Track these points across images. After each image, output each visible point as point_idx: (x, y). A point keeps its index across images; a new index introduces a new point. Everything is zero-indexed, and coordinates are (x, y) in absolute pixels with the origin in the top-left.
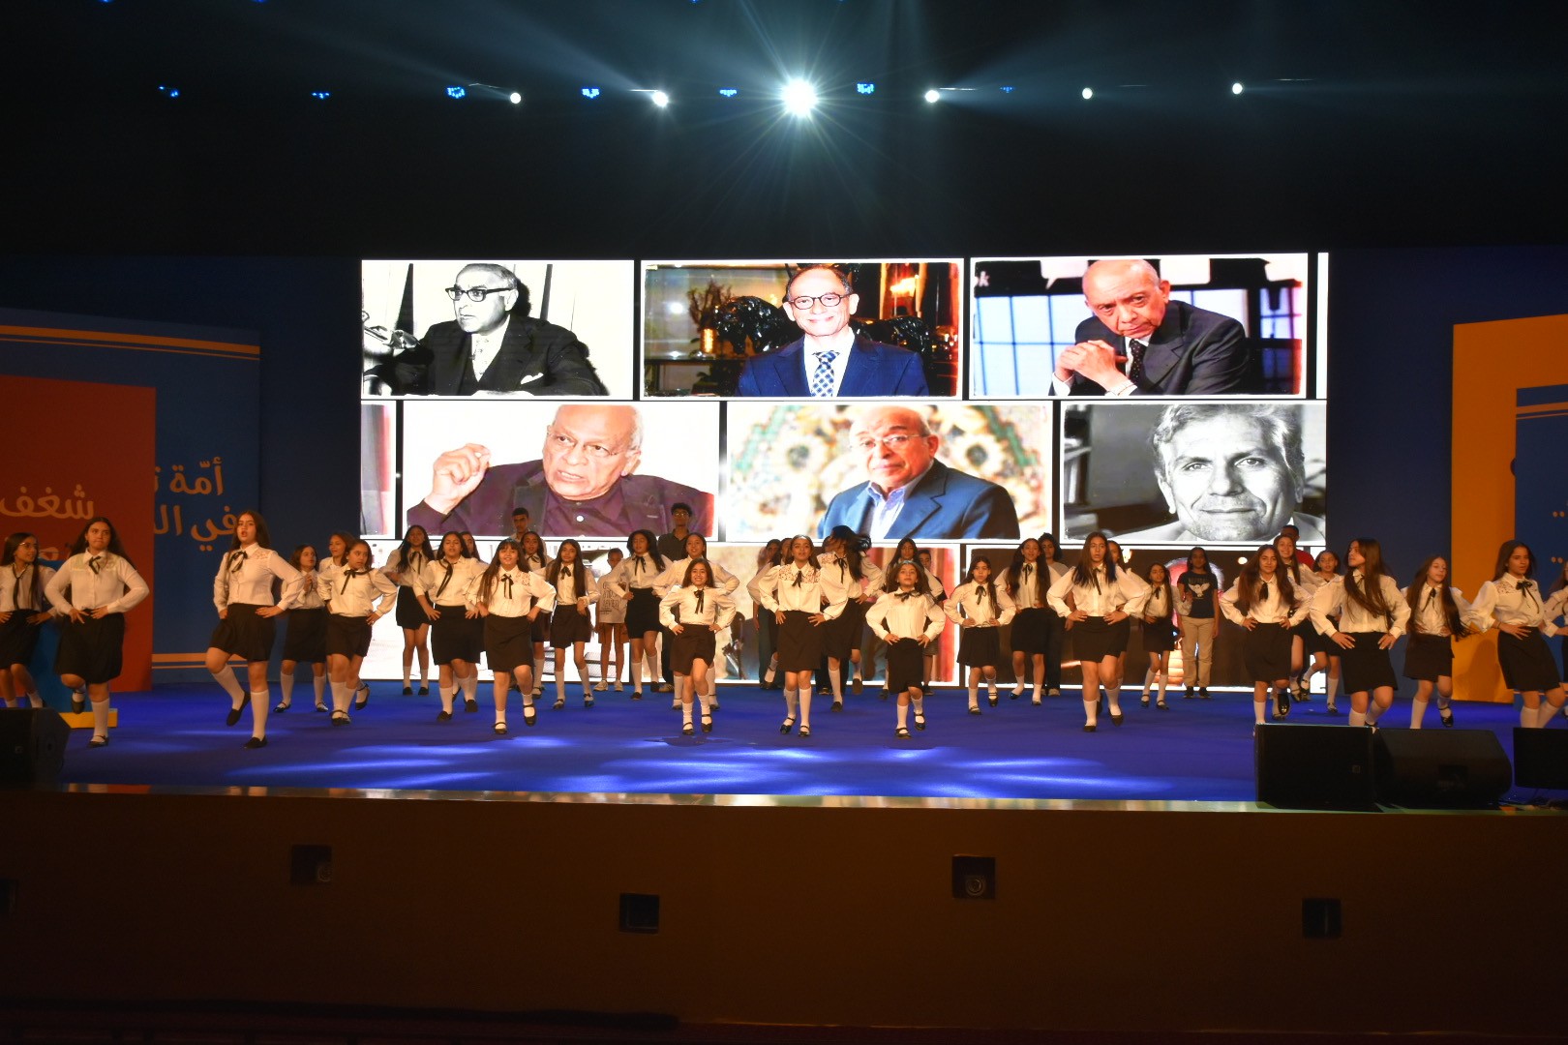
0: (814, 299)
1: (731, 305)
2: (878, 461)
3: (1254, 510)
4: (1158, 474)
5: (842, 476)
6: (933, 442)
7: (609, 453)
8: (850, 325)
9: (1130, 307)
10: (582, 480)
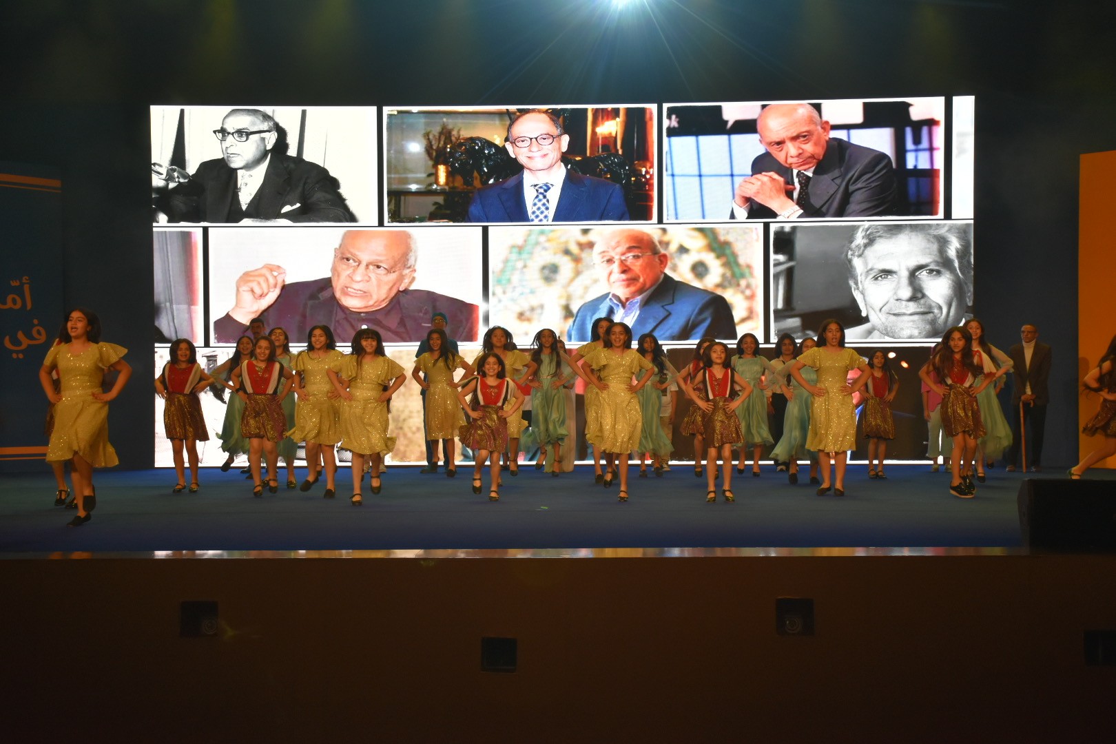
0: (531, 139)
1: (461, 145)
2: (617, 276)
3: (933, 313)
4: (851, 283)
5: (586, 288)
6: (663, 259)
7: (389, 271)
8: (562, 161)
9: (797, 143)
10: (365, 294)
